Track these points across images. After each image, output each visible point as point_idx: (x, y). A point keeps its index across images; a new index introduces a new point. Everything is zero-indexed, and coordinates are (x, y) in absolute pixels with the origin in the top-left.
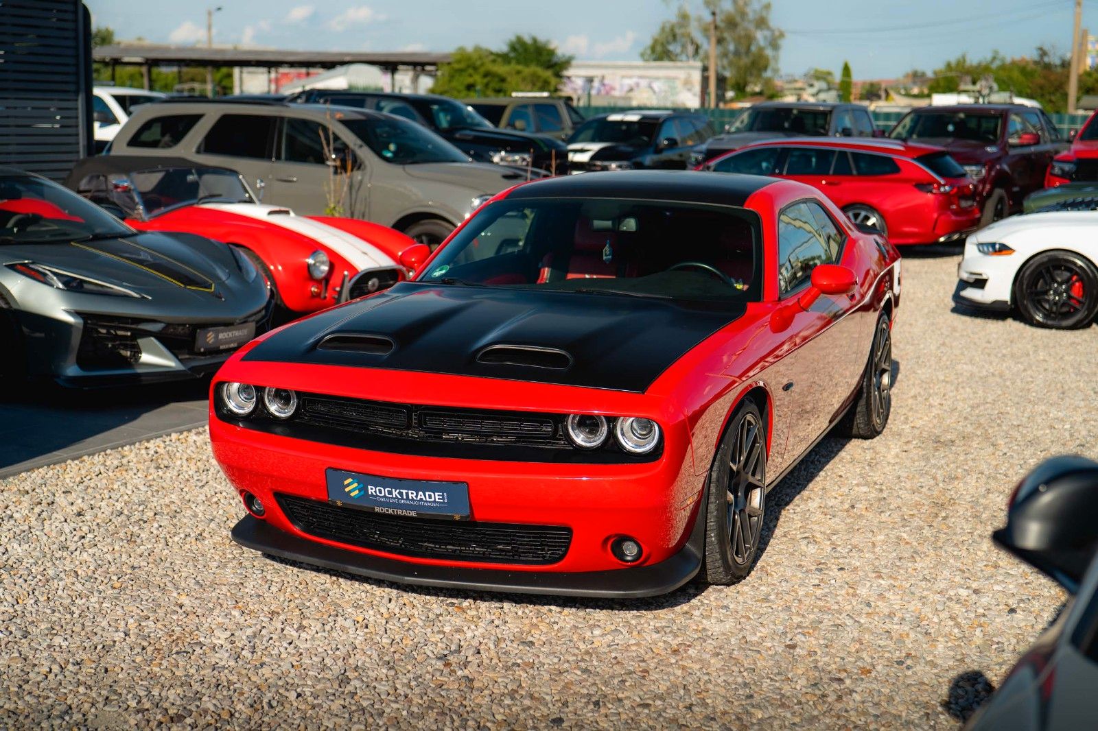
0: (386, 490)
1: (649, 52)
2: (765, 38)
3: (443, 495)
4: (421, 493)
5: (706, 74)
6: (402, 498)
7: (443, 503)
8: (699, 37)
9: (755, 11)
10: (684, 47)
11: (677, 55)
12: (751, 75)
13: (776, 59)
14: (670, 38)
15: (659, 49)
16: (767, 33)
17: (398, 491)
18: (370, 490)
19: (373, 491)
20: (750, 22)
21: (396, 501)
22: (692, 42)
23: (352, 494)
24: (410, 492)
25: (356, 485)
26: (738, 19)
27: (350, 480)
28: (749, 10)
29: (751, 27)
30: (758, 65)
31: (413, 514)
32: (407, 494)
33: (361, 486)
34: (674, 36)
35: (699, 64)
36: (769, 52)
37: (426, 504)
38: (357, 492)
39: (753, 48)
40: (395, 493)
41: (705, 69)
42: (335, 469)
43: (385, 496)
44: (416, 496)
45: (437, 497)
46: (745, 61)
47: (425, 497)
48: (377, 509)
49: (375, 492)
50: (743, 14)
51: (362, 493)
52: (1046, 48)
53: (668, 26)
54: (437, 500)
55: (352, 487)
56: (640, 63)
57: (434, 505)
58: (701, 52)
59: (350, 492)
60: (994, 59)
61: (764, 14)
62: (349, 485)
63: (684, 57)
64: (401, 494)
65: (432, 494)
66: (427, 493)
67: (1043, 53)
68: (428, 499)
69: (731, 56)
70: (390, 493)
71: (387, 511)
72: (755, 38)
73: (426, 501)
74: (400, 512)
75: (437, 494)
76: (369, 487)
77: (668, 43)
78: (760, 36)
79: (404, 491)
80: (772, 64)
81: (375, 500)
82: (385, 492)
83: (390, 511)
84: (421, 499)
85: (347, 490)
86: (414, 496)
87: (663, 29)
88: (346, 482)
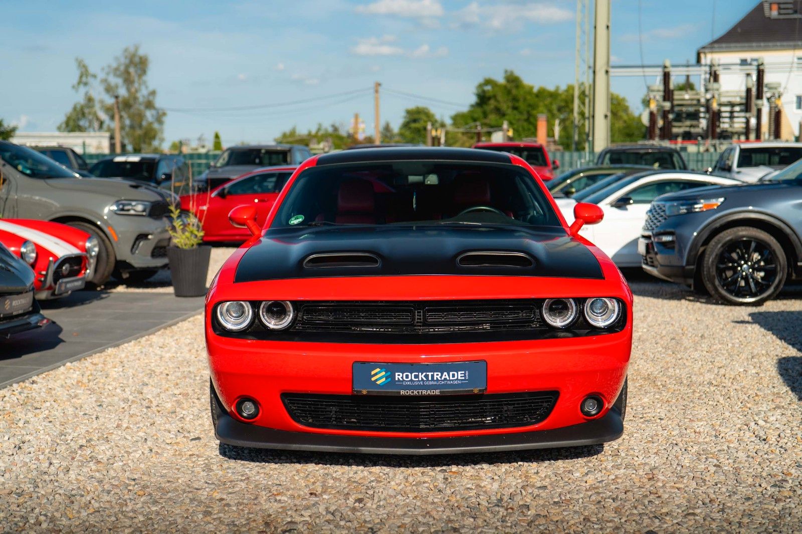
0: (413, 374)
1: (64, 126)
2: (153, 116)
3: (465, 374)
4: (445, 373)
5: (113, 142)
6: (428, 380)
7: (465, 380)
8: (103, 116)
9: (143, 96)
10: (90, 122)
11: (86, 129)
12: (144, 142)
13: (162, 131)
14: (80, 116)
15: (71, 123)
16: (154, 112)
17: (424, 374)
18: (397, 377)
19: (400, 377)
20: (140, 104)
21: (421, 383)
22: (98, 119)
23: (378, 382)
24: (435, 374)
25: (384, 373)
26: (132, 102)
27: (378, 370)
28: (139, 95)
29: (142, 108)
30: (149, 135)
31: (437, 392)
32: (433, 376)
33: (389, 373)
34: (83, 115)
35: (107, 134)
36: (156, 126)
37: (449, 382)
38: (384, 379)
39: (144, 123)
40: (422, 376)
41: (112, 138)
42: (363, 363)
43: (411, 380)
44: (441, 377)
45: (459, 375)
46: (139, 132)
47: (449, 377)
48: (402, 392)
49: (402, 378)
50: (135, 99)
51: (389, 380)
52: (337, 125)
53: (78, 107)
54: (459, 378)
55: (379, 377)
56: (57, 133)
57: (456, 382)
58: (105, 126)
59: (376, 380)
60: (319, 130)
61: (151, 98)
62: (376, 374)
63: (91, 129)
64: (426, 376)
65: (456, 373)
66: (451, 373)
67: (336, 129)
68: (451, 378)
69: (127, 129)
70: (416, 376)
71: (413, 392)
72: (145, 116)
73: (450, 380)
74: (424, 392)
75: (459, 373)
76: (397, 374)
77: (79, 119)
78: (149, 115)
79: (430, 374)
80: (159, 135)
81: (401, 385)
82: (412, 376)
83: (416, 392)
84: (445, 379)
85: (373, 379)
86: (438, 377)
87: (75, 109)
88: (373, 373)
